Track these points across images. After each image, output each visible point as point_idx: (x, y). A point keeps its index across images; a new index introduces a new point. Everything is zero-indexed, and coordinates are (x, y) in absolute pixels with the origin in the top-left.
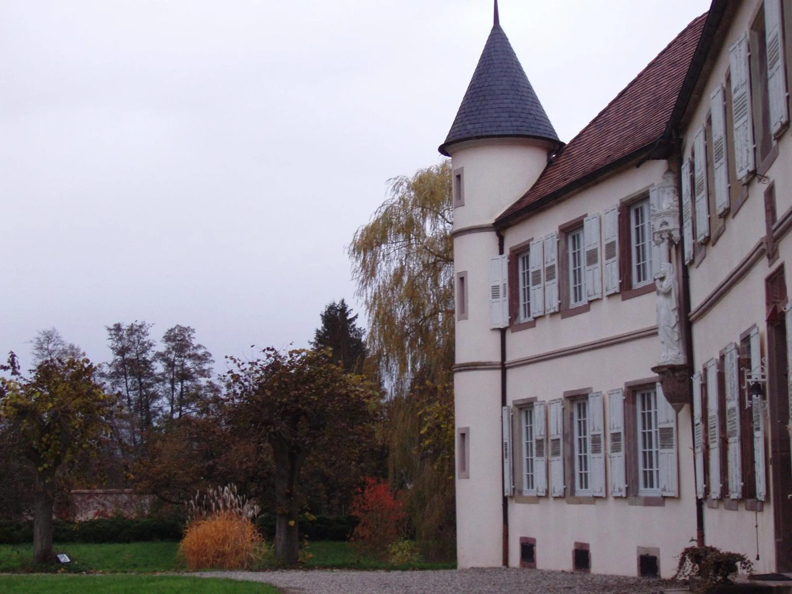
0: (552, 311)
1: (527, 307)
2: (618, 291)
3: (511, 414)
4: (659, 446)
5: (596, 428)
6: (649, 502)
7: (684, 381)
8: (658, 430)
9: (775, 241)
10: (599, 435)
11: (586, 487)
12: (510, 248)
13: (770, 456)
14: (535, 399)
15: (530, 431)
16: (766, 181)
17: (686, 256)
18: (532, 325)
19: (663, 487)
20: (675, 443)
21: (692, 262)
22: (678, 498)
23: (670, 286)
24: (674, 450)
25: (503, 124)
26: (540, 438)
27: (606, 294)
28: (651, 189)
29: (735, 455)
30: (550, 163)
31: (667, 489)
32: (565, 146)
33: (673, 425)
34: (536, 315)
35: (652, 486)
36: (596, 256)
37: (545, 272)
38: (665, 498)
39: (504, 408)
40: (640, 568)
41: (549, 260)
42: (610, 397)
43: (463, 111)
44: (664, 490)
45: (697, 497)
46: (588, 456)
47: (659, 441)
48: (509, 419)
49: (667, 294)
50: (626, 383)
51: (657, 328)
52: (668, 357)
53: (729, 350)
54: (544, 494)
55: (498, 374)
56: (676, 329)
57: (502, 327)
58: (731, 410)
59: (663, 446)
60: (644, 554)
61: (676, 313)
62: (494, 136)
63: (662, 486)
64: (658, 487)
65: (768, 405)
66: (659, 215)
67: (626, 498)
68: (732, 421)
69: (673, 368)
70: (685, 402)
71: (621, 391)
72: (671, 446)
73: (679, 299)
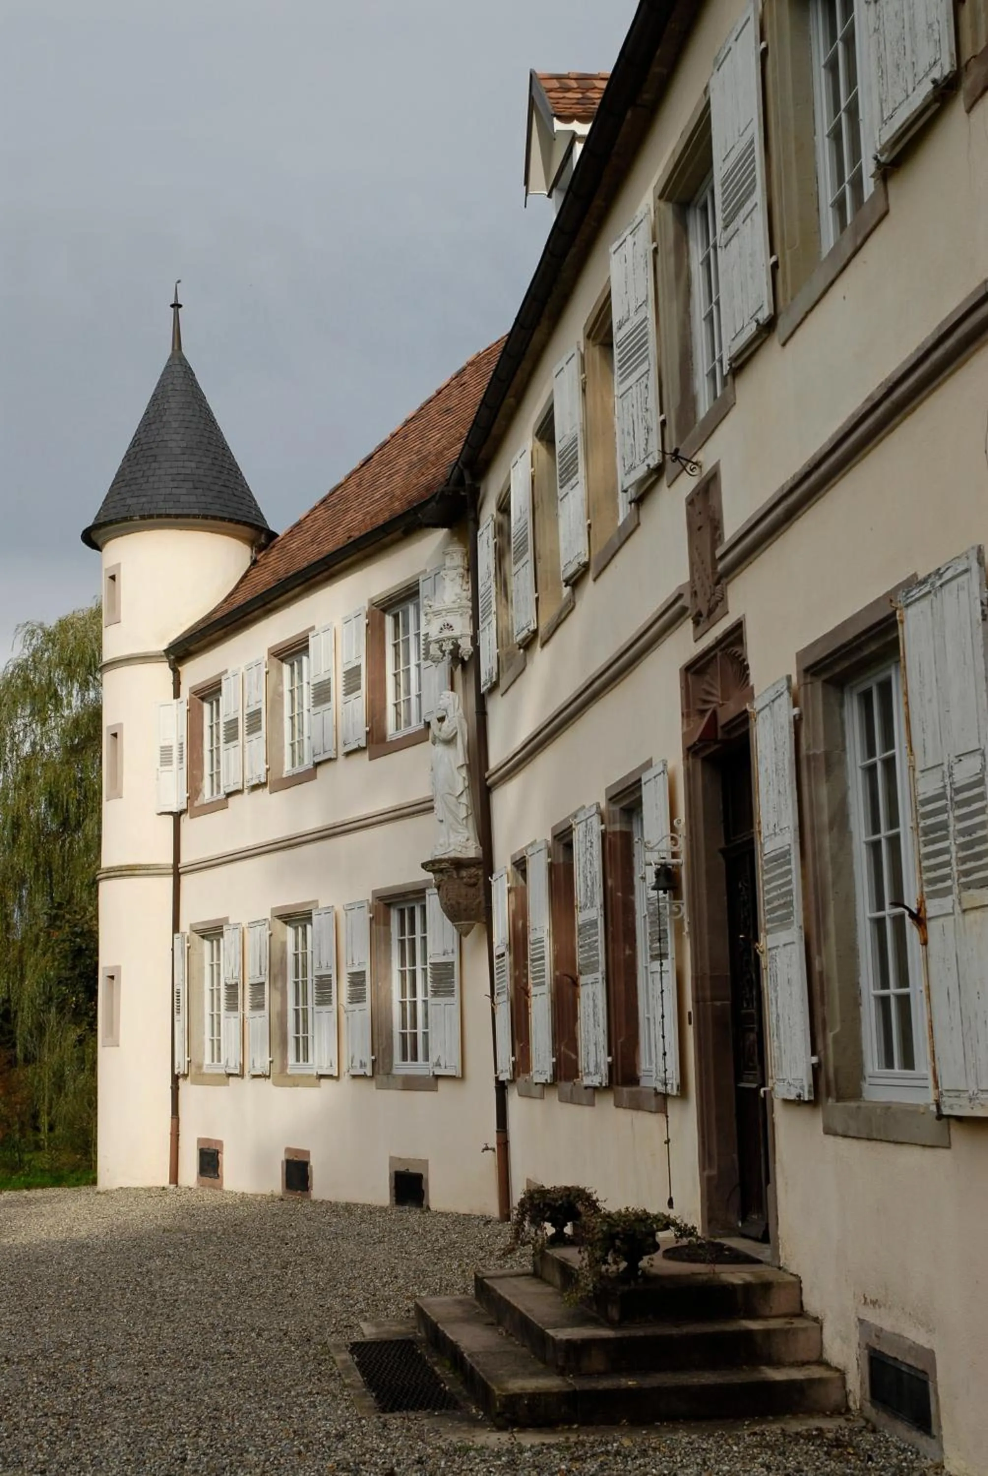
0: (255, 782)
1: (215, 776)
2: (363, 744)
3: (187, 945)
4: (430, 993)
5: (324, 964)
6: (411, 1084)
7: (474, 885)
8: (428, 966)
9: (718, 583)
10: (330, 976)
11: (306, 1059)
12: (191, 689)
13: (689, 1006)
14: (226, 920)
15: (216, 968)
16: (697, 472)
17: (484, 678)
18: (220, 805)
19: (435, 1060)
20: (457, 987)
21: (495, 686)
22: (460, 1078)
23: (455, 728)
24: (456, 999)
25: (183, 498)
26: (233, 982)
27: (342, 750)
28: (421, 578)
29: (595, 1006)
30: (254, 562)
31: (443, 1064)
32: (279, 539)
33: (455, 958)
34: (229, 790)
35: (415, 1058)
36: (328, 691)
37: (245, 721)
38: (437, 1077)
39: (176, 935)
40: (394, 1191)
41: (252, 702)
42: (346, 915)
43: (120, 479)
44: (438, 1064)
45: (497, 1078)
46: (310, 1010)
47: (429, 984)
48: (183, 952)
49: (449, 742)
50: (374, 892)
51: (432, 800)
52: (449, 845)
53: (582, 816)
54: (237, 1072)
55: (169, 881)
56: (464, 799)
57: (175, 811)
58: (584, 926)
59: (436, 993)
60: (402, 1169)
61: (464, 772)
62: (168, 516)
63: (433, 1058)
64: (427, 1059)
65: (684, 909)
66: (437, 613)
67: (372, 1077)
68: (588, 944)
69: (458, 864)
70: (476, 918)
71: (366, 904)
72: (451, 993)
73: (469, 751)
